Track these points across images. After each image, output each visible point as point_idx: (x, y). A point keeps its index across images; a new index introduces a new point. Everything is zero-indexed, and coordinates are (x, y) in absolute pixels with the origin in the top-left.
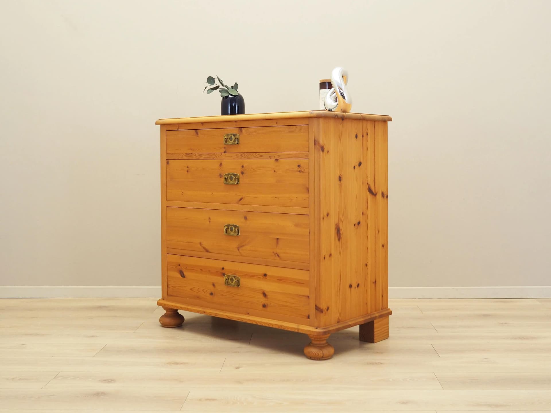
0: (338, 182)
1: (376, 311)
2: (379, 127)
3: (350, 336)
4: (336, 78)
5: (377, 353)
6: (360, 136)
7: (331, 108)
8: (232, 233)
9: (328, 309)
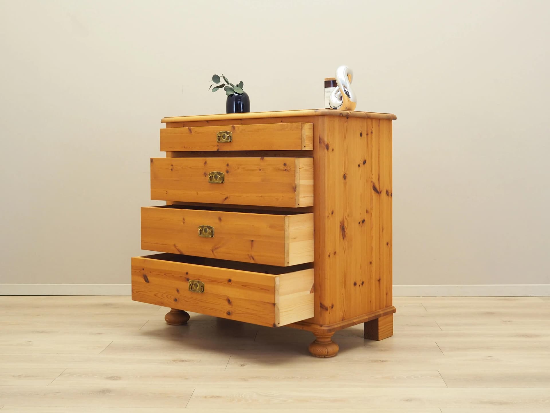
0: (343, 180)
1: (380, 309)
2: (384, 125)
3: (355, 334)
4: (341, 77)
5: (382, 350)
6: (364, 135)
7: (336, 106)
8: (206, 235)
9: (332, 307)
